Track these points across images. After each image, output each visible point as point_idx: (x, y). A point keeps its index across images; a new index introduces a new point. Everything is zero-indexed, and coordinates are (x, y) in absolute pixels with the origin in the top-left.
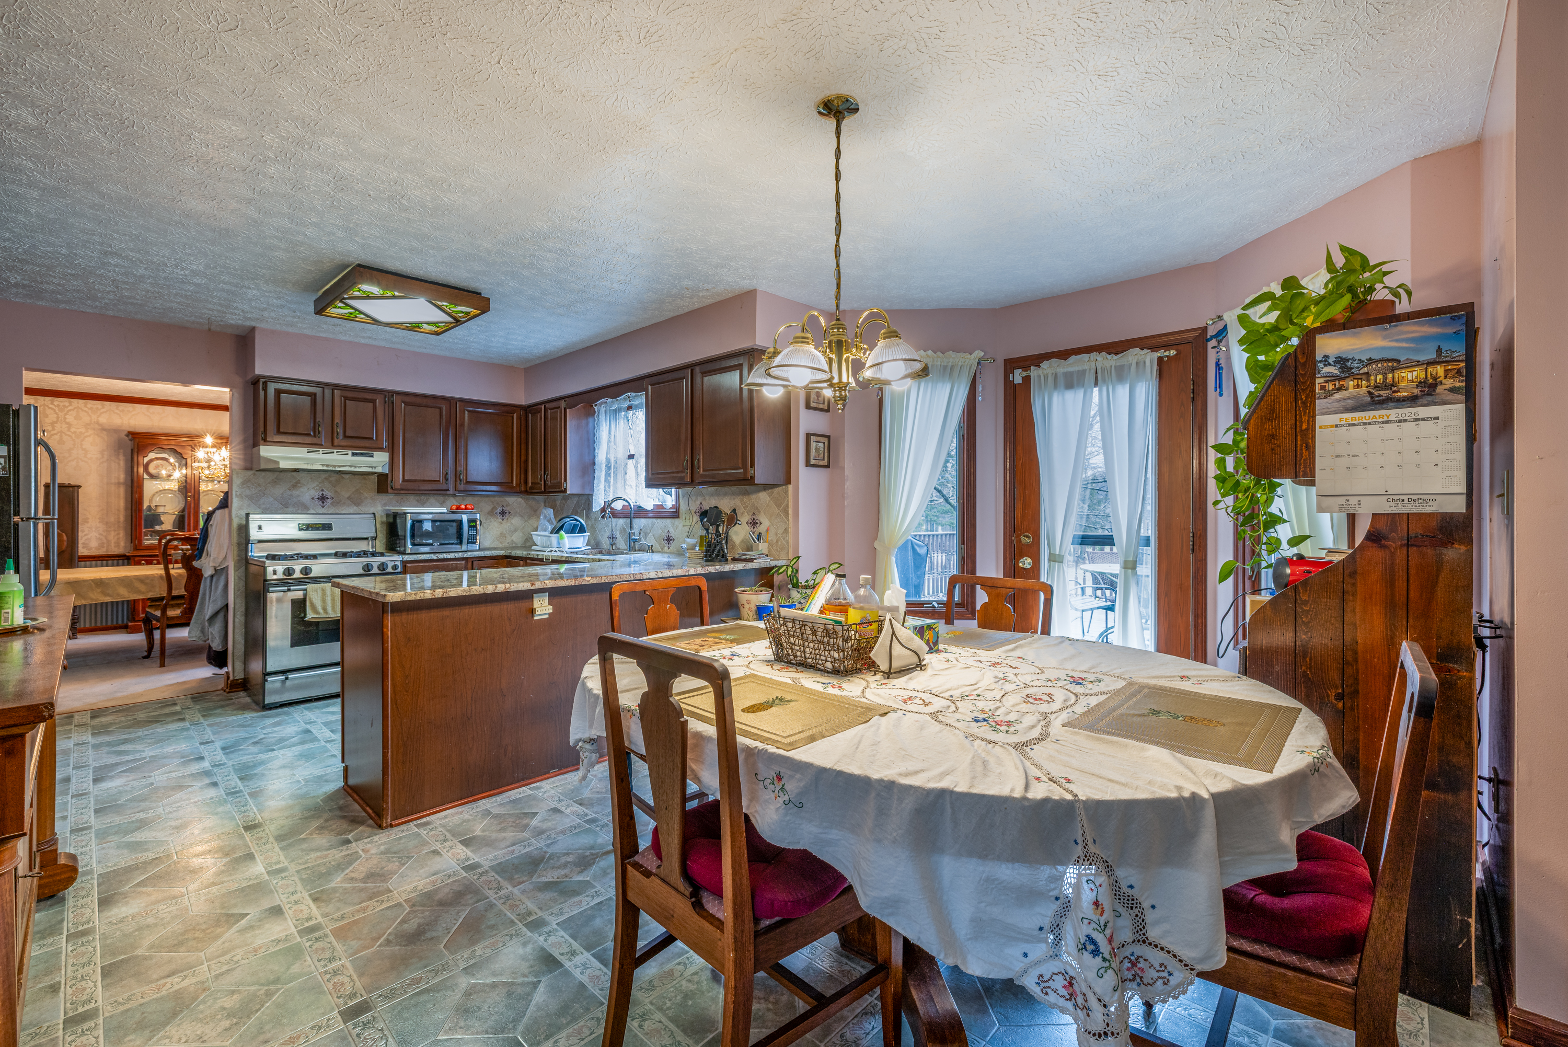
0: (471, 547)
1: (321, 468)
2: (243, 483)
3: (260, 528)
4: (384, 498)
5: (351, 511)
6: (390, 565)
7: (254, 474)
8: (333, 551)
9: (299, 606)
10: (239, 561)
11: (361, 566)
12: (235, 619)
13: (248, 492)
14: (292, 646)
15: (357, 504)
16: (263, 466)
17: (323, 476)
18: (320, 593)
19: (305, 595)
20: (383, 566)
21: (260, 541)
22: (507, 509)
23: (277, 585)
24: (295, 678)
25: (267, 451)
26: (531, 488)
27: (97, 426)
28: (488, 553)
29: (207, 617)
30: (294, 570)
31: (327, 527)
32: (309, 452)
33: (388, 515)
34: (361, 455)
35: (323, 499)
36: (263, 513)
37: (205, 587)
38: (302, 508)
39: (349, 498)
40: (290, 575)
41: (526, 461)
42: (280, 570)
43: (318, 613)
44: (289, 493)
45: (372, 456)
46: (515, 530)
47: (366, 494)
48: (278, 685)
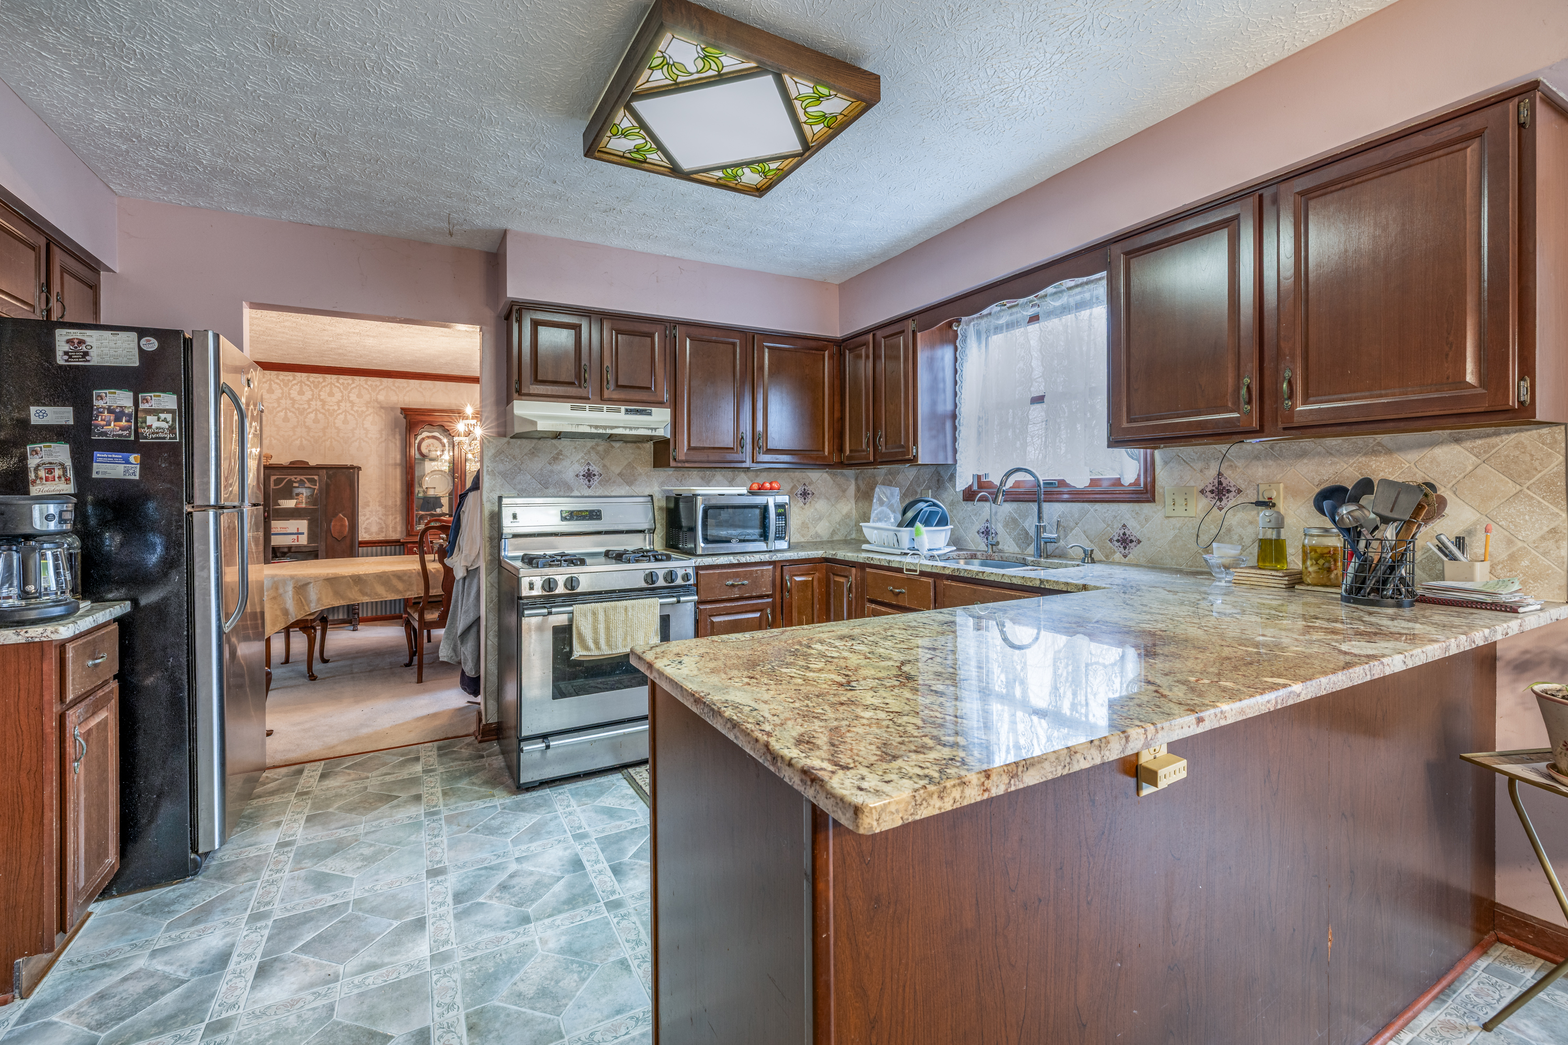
0: (783, 545)
1: (587, 430)
2: (495, 456)
3: (515, 516)
4: (663, 473)
5: (623, 493)
6: (680, 573)
7: (509, 443)
8: (603, 550)
9: (563, 635)
10: (491, 561)
11: (642, 575)
12: (488, 639)
13: (501, 467)
14: (554, 698)
15: (630, 483)
16: (518, 429)
17: (590, 443)
18: (590, 615)
19: (571, 620)
20: (670, 576)
21: (515, 536)
22: (810, 489)
23: (534, 606)
24: (559, 746)
25: (522, 409)
26: (849, 458)
27: (376, 404)
28: (803, 555)
29: (459, 633)
30: (556, 582)
31: (595, 515)
32: (573, 409)
33: (668, 498)
34: (637, 412)
35: (589, 476)
36: (519, 496)
37: (458, 591)
38: (564, 490)
39: (620, 474)
40: (551, 590)
41: (842, 419)
42: (538, 582)
43: (587, 648)
44: (549, 468)
45: (650, 414)
46: (820, 519)
47: (640, 469)
48: (537, 755)
